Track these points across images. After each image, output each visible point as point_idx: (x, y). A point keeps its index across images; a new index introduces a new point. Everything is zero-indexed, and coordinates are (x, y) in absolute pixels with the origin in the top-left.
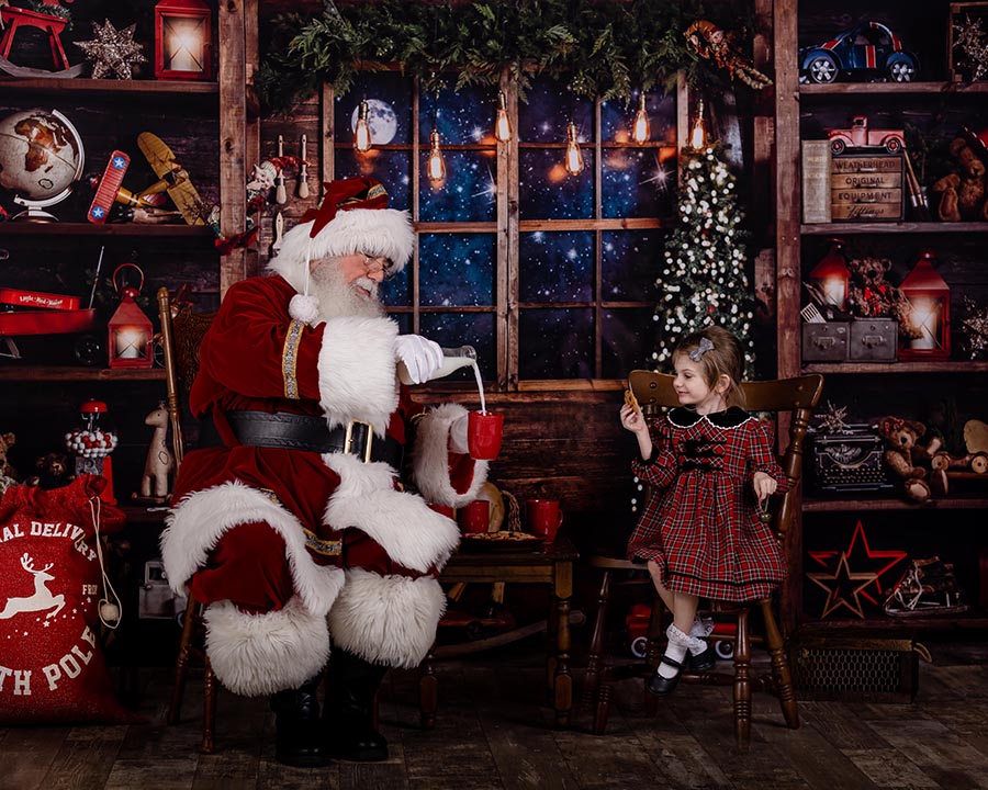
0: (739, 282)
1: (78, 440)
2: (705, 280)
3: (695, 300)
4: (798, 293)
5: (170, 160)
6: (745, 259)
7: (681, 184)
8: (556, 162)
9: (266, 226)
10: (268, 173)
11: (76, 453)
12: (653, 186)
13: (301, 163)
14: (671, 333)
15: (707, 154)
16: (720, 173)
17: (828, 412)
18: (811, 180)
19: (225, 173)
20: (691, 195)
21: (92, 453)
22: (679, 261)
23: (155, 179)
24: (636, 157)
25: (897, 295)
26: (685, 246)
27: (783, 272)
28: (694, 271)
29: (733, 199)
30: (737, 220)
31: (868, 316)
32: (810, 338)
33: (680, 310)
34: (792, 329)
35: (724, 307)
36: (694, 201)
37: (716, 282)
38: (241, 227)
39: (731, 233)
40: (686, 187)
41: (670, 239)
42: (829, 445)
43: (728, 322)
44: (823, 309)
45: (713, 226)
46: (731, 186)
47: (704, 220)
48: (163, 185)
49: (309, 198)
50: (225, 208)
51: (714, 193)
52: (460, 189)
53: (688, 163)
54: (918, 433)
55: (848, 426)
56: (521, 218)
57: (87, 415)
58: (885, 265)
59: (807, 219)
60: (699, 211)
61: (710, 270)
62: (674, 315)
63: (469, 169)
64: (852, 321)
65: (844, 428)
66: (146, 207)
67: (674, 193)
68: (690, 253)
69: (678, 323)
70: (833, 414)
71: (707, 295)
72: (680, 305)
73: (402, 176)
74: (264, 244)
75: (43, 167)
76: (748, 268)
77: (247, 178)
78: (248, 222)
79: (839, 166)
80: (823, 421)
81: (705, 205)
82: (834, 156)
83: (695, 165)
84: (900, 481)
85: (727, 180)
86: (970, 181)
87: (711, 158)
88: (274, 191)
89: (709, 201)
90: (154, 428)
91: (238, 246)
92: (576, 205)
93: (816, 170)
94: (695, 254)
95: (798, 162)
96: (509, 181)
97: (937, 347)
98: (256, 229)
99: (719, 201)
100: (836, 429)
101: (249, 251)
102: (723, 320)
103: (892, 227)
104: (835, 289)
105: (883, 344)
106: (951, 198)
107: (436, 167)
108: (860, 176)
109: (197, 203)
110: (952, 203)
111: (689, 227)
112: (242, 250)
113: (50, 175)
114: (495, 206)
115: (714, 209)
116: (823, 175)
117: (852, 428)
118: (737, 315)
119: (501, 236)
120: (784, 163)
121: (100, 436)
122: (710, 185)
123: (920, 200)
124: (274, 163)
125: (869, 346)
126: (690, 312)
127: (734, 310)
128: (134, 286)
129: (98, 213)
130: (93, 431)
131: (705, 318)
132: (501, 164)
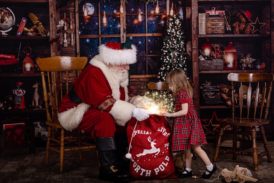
0: (182, 50)
1: (16, 92)
2: (174, 49)
3: (171, 54)
4: (198, 52)
5: (37, 20)
6: (184, 44)
7: (167, 24)
8: (135, 19)
9: (62, 36)
10: (62, 23)
11: (15, 95)
12: (160, 25)
13: (70, 20)
14: (165, 63)
15: (174, 17)
16: (177, 22)
17: (206, 83)
18: (201, 23)
19: (51, 23)
20: (170, 27)
21: (19, 95)
22: (167, 44)
23: (33, 25)
24: (156, 17)
25: (223, 53)
26: (169, 40)
27: (194, 47)
28: (171, 47)
29: (181, 28)
30: (182, 34)
31: (216, 59)
32: (201, 65)
33: (167, 57)
34: (196, 62)
35: (179, 56)
36: (171, 29)
37: (177, 50)
38: (55, 37)
39: (180, 37)
40: (169, 25)
41: (165, 39)
42: (206, 92)
43: (180, 60)
44: (204, 57)
45: (176, 35)
46: (180, 25)
47: (174, 34)
48: (35, 26)
49: (72, 29)
50: (51, 32)
51: (176, 27)
52: (111, 26)
53: (169, 19)
54: (229, 89)
55: (211, 87)
56: (127, 33)
57: (18, 85)
58: (220, 45)
59: (200, 33)
60: (172, 31)
61: (175, 46)
62: (166, 58)
63: (113, 21)
64: (212, 60)
65: (210, 87)
66: (31, 32)
67: (166, 27)
68: (170, 42)
69: (167, 60)
70: (207, 84)
71: (174, 53)
72: (168, 55)
73: (96, 23)
74: (61, 41)
75: (5, 22)
76: (185, 46)
77: (57, 24)
78: (57, 35)
79: (208, 20)
80: (205, 85)
81: (174, 30)
82: (207, 17)
83: (171, 19)
84: (225, 101)
85: (179, 23)
86: (242, 24)
87: (175, 18)
88: (63, 27)
89: (175, 29)
90: (35, 88)
91: (55, 42)
92: (141, 30)
93: (202, 21)
94: (171, 43)
95: (197, 19)
96: (123, 24)
97: (234, 66)
98: (59, 37)
99: (177, 29)
100: (208, 88)
101: (58, 43)
102: (179, 60)
103: (222, 36)
104: (207, 52)
105: (220, 66)
106: (237, 28)
107: (105, 20)
108: (213, 22)
109: (44, 31)
110: (237, 29)
111: (169, 36)
112: (56, 42)
113: (7, 24)
114: (120, 30)
115: (176, 31)
116: (204, 22)
117: (212, 87)
118: (182, 58)
119: (122, 38)
120: (194, 19)
121: (21, 91)
122: (175, 25)
123: (229, 29)
124: (63, 20)
125: (216, 66)
126: (170, 57)
127: (181, 57)
128: (29, 52)
129: (19, 34)
130: (19, 89)
131: (174, 59)
132: (121, 19)
